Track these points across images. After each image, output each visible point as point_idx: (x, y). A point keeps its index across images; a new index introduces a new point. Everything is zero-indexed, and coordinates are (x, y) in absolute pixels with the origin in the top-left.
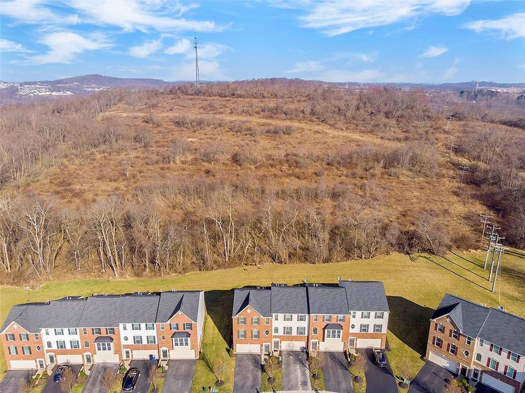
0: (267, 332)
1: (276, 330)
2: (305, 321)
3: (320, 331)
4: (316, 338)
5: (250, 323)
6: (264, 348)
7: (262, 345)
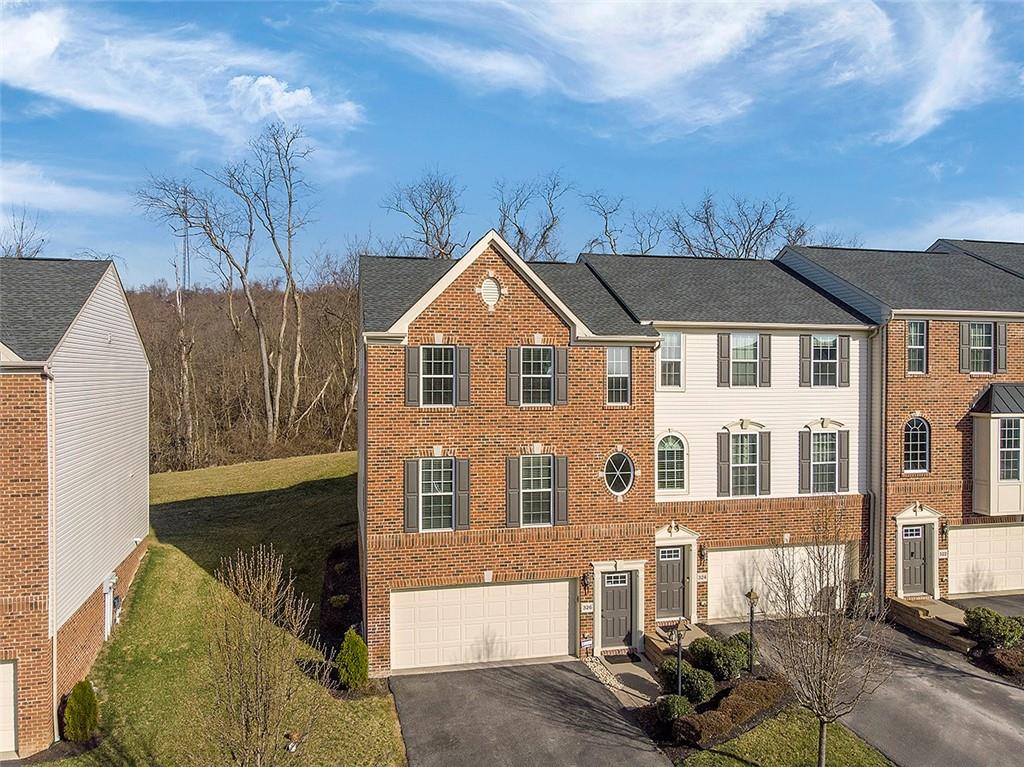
0: (620, 471)
1: (672, 464)
2: (846, 383)
3: (946, 444)
4: (929, 498)
5: (499, 393)
6: (596, 606)
7: (581, 585)
